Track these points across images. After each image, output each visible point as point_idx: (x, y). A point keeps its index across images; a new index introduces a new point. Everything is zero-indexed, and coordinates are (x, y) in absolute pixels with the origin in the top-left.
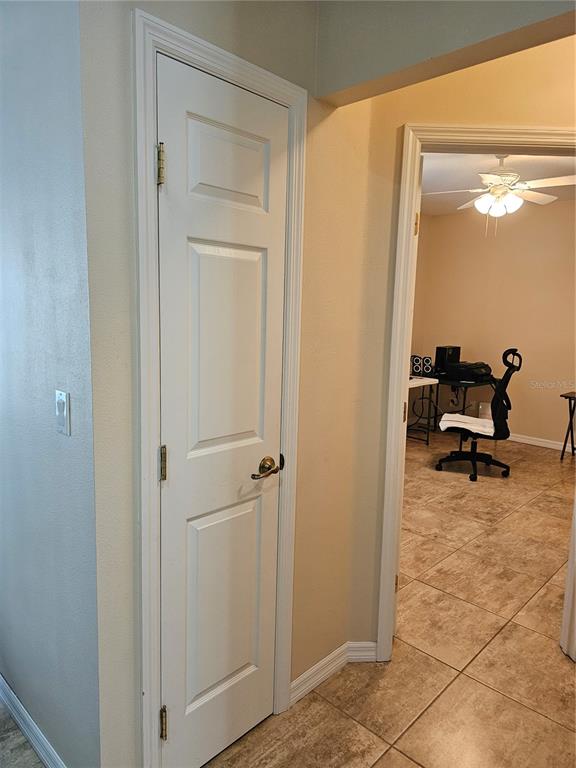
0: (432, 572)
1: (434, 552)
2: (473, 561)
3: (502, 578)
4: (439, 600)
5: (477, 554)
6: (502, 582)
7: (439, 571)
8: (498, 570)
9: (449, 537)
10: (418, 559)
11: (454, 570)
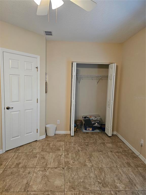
0: (38, 156)
1: (41, 163)
2: (29, 166)
3: (19, 163)
4: (33, 150)
5: (28, 169)
6: (19, 162)
7: (36, 157)
8: (20, 166)
9: (41, 172)
10: (44, 158)
11: (33, 159)
